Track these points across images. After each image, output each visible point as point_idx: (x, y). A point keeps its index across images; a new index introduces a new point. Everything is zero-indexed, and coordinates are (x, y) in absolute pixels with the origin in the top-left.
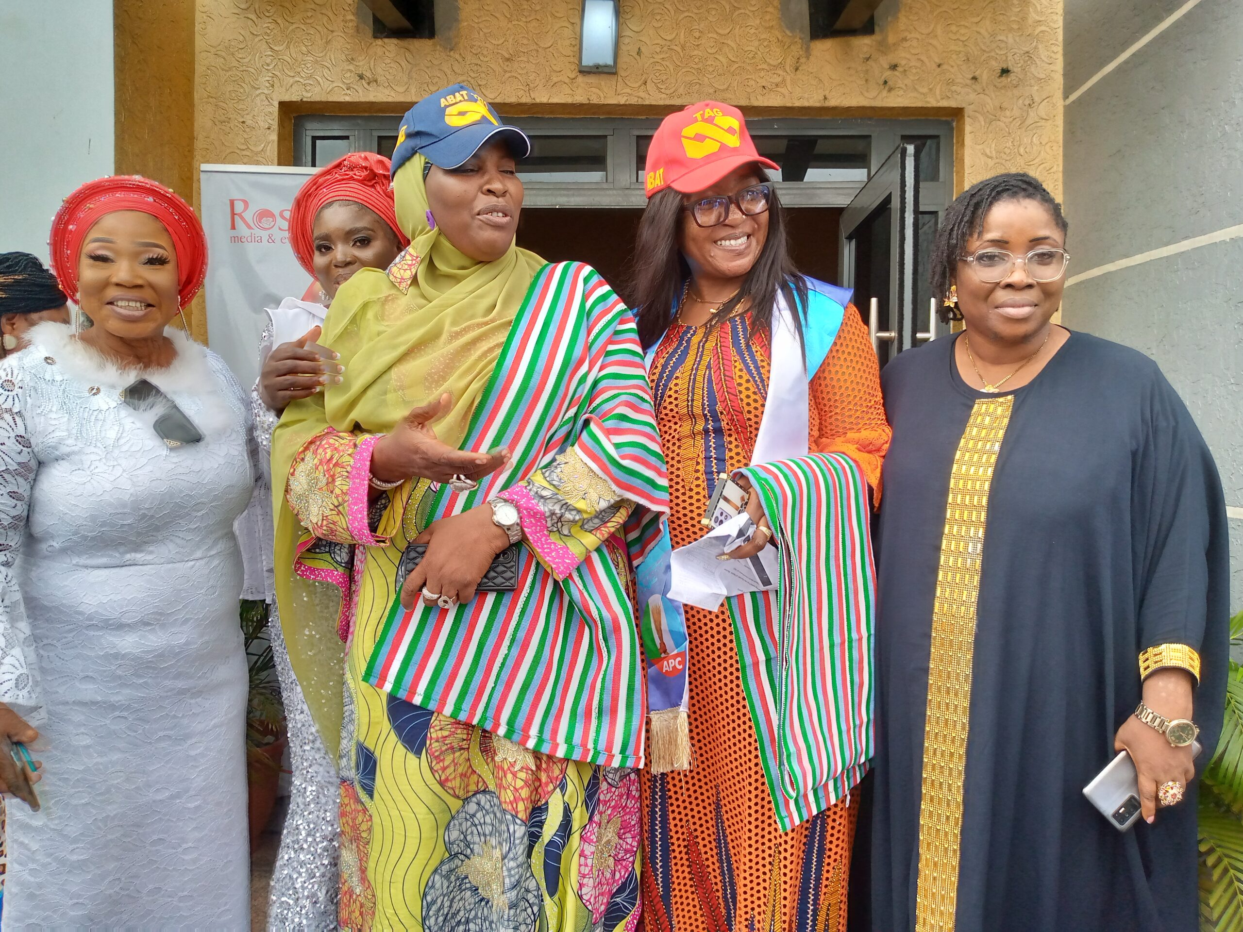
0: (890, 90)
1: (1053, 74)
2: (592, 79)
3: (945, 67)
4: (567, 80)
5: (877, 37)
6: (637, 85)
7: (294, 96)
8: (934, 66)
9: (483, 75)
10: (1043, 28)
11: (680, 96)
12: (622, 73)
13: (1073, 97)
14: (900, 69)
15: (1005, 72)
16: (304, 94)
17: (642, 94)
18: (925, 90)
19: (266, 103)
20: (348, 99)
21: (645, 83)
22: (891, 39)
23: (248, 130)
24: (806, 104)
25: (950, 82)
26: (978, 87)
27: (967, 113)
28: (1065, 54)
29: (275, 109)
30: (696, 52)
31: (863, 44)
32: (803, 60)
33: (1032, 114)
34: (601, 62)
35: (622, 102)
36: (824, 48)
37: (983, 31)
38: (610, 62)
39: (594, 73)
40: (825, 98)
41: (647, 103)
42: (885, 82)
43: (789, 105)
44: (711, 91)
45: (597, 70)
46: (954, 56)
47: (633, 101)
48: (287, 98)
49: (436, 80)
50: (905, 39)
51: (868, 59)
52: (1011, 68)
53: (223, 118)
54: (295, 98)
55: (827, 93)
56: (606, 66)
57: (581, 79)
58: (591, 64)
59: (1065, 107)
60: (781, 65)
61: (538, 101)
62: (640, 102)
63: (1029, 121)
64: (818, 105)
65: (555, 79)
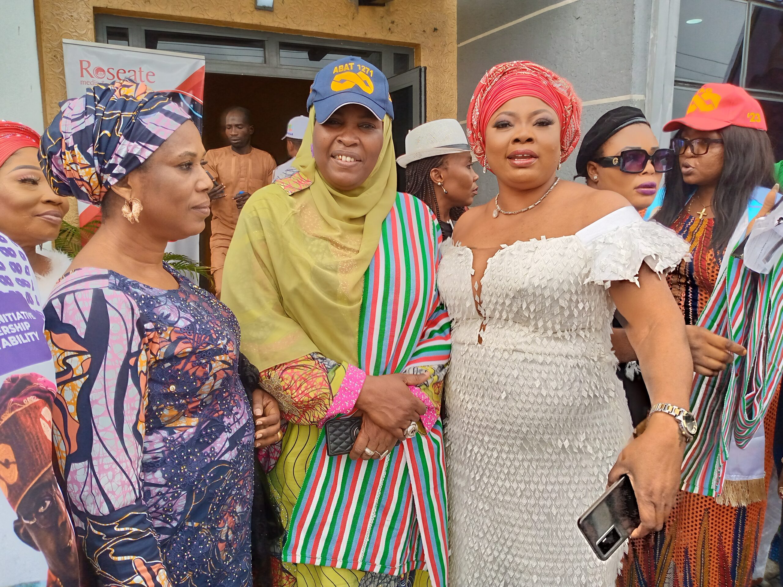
0: (392, 33)
1: (453, 33)
2: (262, 13)
3: (412, 25)
4: (249, 12)
5: (386, 7)
6: (282, 18)
7: (102, 4)
8: (409, 24)
9: (207, 5)
10: (449, 12)
11: (303, 26)
12: (275, 11)
13: (462, 44)
14: (395, 24)
15: (435, 30)
16: (108, 3)
17: (285, 23)
18: (405, 34)
19: (85, 6)
20: (134, 9)
21: (287, 18)
22: (392, 9)
23: (75, 21)
24: (358, 36)
25: (415, 32)
26: (425, 35)
27: (422, 46)
28: (458, 24)
29: (91, 11)
30: (309, 5)
31: (380, 10)
32: (356, 15)
33: (446, 49)
34: (267, 5)
35: (276, 26)
36: (365, 10)
37: (427, 10)
38: (271, 5)
39: (262, 10)
40: (366, 33)
41: (288, 27)
42: (390, 29)
43: (350, 35)
44: (317, 25)
45: (265, 9)
46: (416, 20)
47: (281, 26)
48: (97, 5)
49: (182, 4)
50: (397, 10)
51: (382, 17)
52: (438, 28)
53: (58, 12)
54: (102, 5)
55: (366, 31)
56: (268, 7)
57: (256, 12)
58: (261, 5)
59: (458, 47)
60: (346, 16)
61: (235, 21)
62: (285, 27)
63: (445, 53)
64: (363, 36)
65: (243, 10)
